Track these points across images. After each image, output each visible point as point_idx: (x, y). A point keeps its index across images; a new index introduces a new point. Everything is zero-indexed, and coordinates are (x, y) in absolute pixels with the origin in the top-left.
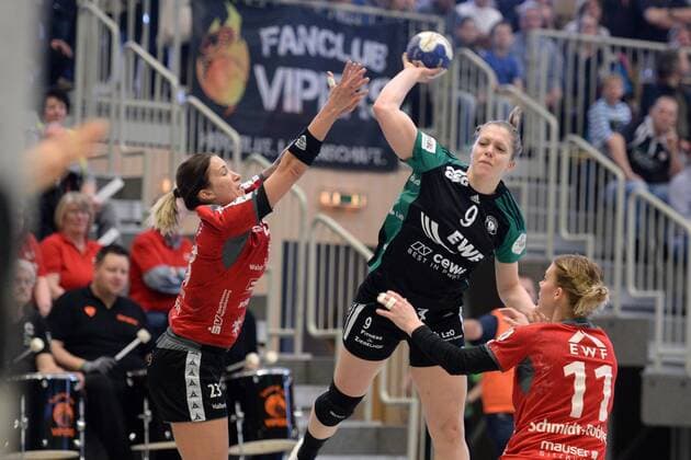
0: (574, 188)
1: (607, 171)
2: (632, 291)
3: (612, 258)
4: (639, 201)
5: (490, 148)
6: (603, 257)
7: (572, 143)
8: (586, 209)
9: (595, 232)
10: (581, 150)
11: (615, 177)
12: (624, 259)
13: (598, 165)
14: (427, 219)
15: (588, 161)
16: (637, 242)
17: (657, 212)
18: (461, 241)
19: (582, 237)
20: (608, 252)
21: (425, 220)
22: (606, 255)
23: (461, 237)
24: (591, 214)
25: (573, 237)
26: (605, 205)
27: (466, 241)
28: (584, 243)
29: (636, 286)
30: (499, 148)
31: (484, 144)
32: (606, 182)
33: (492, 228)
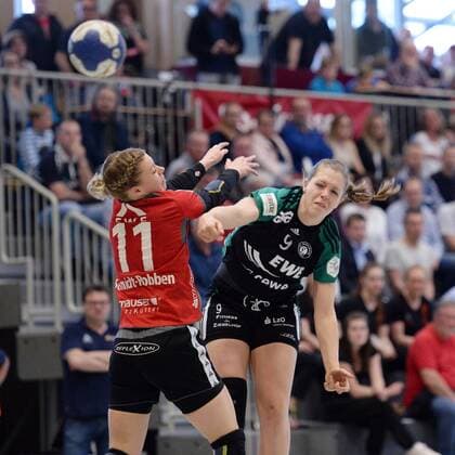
0: (10, 215)
1: (41, 197)
2: (72, 307)
3: (51, 277)
4: (73, 222)
5: (326, 192)
6: (43, 278)
7: (7, 171)
8: (24, 233)
9: (33, 255)
10: (15, 178)
11: (49, 203)
12: (63, 278)
13: (32, 191)
14: (250, 247)
15: (23, 188)
16: (74, 261)
17: (91, 232)
18: (282, 263)
19: (21, 259)
20: (47, 273)
21: (248, 248)
22: (45, 276)
23: (282, 260)
24: (28, 238)
25: (13, 260)
26: (41, 229)
27: (287, 263)
28: (23, 265)
29: (75, 302)
30: (333, 192)
31: (321, 186)
32: (41, 208)
33: (305, 252)
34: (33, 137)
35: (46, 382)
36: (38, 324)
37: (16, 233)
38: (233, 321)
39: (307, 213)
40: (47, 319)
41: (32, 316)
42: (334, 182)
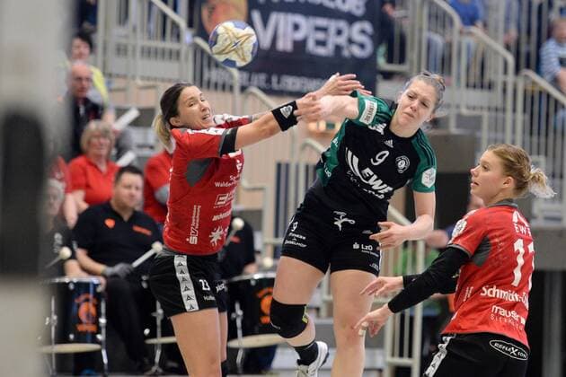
0: (528, 117)
1: (556, 102)
3: (561, 177)
5: (416, 103)
6: (553, 176)
7: (527, 77)
8: (539, 134)
9: (546, 154)
10: (534, 83)
13: (549, 96)
15: (541, 93)
18: (371, 176)
19: (535, 158)
20: (558, 172)
22: (556, 174)
23: (371, 173)
24: (543, 139)
27: (375, 177)
30: (424, 104)
31: (412, 97)
32: (556, 111)
33: (403, 166)
34: (554, 46)
35: (552, 273)
36: (547, 218)
37: (531, 134)
38: (299, 240)
39: (398, 123)
40: (556, 214)
41: (542, 211)
42: (424, 94)
